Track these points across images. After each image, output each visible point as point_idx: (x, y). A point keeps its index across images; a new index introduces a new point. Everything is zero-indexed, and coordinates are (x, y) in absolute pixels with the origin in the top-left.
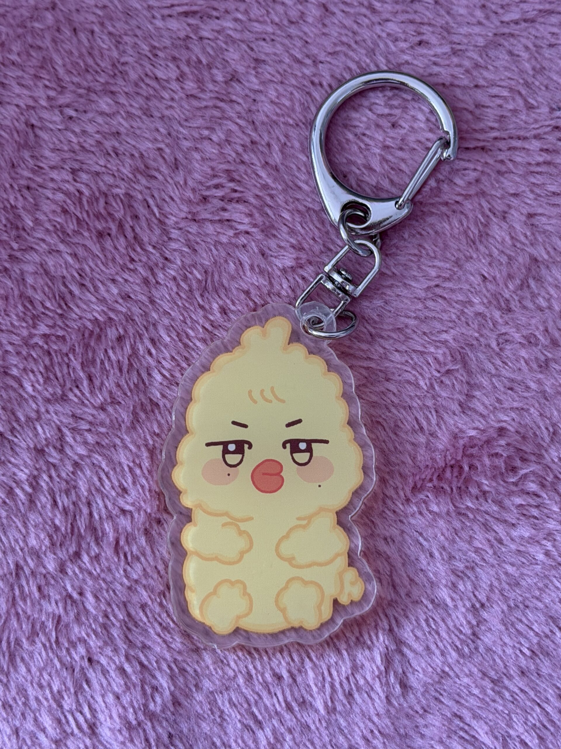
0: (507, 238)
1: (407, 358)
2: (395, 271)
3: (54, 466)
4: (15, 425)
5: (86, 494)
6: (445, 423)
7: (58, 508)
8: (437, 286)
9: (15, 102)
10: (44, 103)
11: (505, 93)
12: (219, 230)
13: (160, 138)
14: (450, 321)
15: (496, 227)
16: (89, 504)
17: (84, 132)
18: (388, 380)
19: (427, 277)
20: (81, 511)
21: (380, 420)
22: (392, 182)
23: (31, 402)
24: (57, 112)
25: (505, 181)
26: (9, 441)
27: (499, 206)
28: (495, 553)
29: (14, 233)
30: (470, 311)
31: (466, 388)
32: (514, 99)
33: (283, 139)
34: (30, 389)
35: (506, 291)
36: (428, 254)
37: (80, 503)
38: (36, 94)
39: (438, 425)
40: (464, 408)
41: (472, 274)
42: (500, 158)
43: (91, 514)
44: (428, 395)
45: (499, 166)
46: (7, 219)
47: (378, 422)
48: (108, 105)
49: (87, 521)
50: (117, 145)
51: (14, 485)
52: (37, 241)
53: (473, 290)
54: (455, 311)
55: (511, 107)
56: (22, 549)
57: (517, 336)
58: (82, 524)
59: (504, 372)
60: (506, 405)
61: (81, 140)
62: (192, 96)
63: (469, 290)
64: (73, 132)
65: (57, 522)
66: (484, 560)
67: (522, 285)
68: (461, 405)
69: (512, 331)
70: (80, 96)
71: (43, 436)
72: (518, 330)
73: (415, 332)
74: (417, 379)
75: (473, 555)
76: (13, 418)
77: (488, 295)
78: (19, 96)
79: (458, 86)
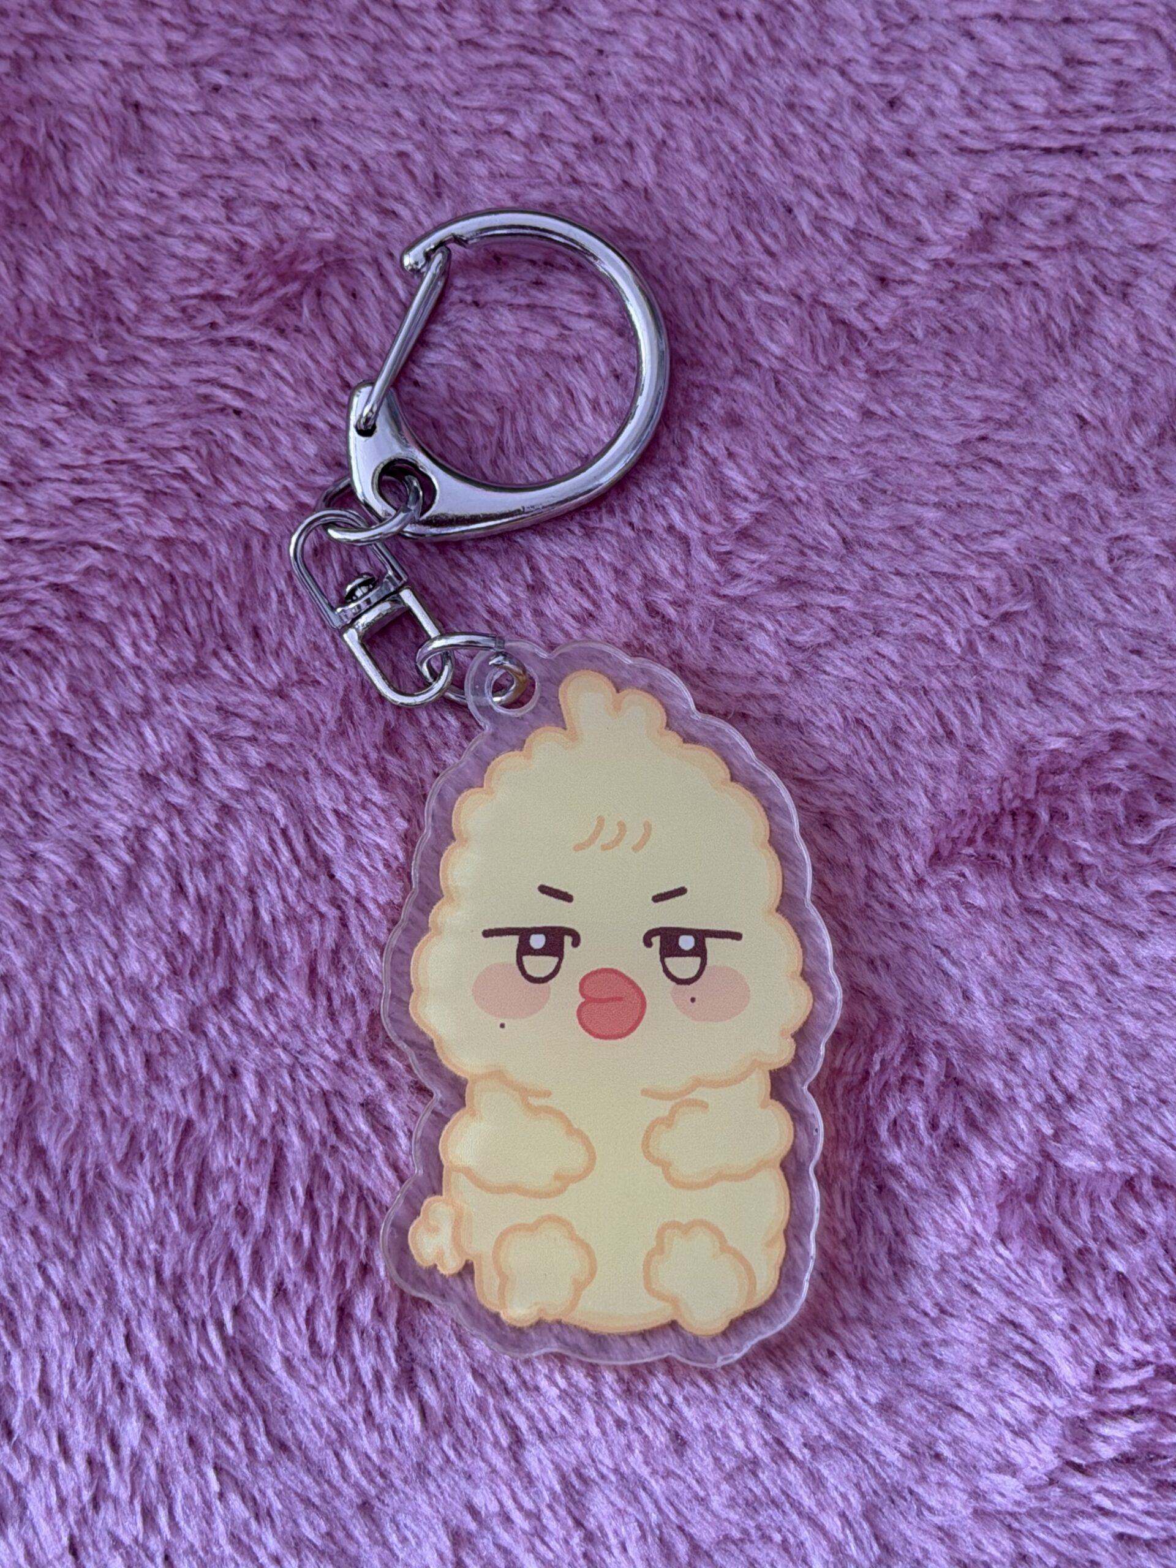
0: (1131, 339)
1: (919, 588)
2: (894, 407)
3: (180, 812)
4: (97, 724)
5: (244, 870)
6: (999, 723)
7: (186, 897)
8: (983, 439)
9: (101, 54)
10: (160, 57)
11: (1127, 34)
12: (526, 324)
13: (402, 132)
14: (1011, 512)
15: (1107, 315)
16: (252, 892)
17: (245, 119)
18: (878, 633)
19: (961, 419)
20: (234, 903)
21: (863, 716)
22: (888, 220)
23: (132, 679)
24: (187, 75)
25: (1128, 220)
26: (87, 759)
27: (1115, 271)
28: (1100, 993)
29: (98, 327)
30: (1050, 491)
31: (1042, 648)
32: (1145, 47)
33: (660, 132)
34: (128, 651)
35: (1128, 449)
36: (964, 373)
37: (232, 889)
38: (143, 40)
39: (984, 727)
40: (1039, 692)
41: (1056, 414)
42: (1117, 170)
43: (255, 912)
44: (963, 665)
45: (1113, 187)
46: (85, 299)
47: (859, 722)
48: (297, 61)
49: (248, 925)
50: (313, 144)
51: (95, 848)
52: (146, 344)
53: (1057, 446)
54: (1022, 491)
55: (1139, 63)
56: (110, 981)
57: (1150, 542)
58: (238, 931)
59: (1123, 618)
60: (1127, 686)
61: (239, 136)
62: (469, 42)
63: (1051, 448)
64: (223, 119)
65: (185, 927)
66: (1077, 1006)
67: (1161, 436)
68: (1032, 685)
69: (1140, 531)
70: (237, 42)
71: (157, 749)
72: (1153, 530)
73: (935, 534)
74: (940, 632)
75: (1055, 996)
76: (93, 710)
77: (1090, 457)
78: (108, 42)
79: (1029, 20)
